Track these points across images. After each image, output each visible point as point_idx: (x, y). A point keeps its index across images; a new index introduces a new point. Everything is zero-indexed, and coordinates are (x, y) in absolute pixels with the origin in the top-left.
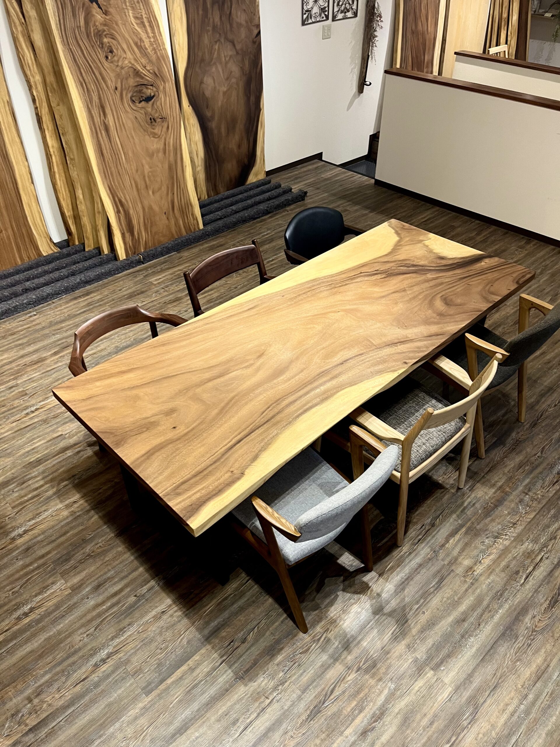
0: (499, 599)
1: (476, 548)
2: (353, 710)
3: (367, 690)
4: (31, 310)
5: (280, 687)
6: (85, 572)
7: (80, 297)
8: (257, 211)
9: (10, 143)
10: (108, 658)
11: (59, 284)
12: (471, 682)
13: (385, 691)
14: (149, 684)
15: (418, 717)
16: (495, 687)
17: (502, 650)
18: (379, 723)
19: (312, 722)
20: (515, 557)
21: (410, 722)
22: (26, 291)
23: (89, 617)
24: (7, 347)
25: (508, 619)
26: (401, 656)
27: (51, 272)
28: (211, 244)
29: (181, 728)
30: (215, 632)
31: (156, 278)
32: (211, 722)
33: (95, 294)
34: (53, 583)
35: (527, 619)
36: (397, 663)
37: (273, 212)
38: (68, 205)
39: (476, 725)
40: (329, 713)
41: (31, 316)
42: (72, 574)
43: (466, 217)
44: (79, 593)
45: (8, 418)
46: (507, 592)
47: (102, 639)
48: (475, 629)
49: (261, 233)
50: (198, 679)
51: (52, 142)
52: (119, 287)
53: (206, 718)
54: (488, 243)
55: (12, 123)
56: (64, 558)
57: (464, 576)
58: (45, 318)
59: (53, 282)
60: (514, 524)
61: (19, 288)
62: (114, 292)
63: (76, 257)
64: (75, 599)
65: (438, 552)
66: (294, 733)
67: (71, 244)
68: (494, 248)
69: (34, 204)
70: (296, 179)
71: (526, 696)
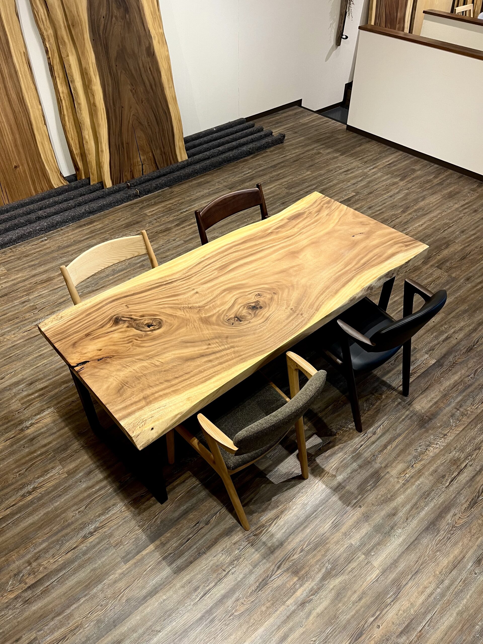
0: (426, 498)
1: (409, 454)
2: (295, 584)
3: (307, 568)
4: (43, 235)
5: (235, 562)
6: (79, 460)
7: (84, 225)
8: (241, 152)
9: (26, 89)
10: (95, 531)
11: (67, 213)
12: (396, 567)
13: (322, 570)
14: (128, 554)
15: (349, 593)
16: (416, 572)
17: (425, 541)
18: (316, 596)
19: (260, 592)
20: (443, 463)
21: (342, 597)
22: (39, 218)
23: (81, 497)
24: (22, 267)
25: (432, 515)
26: (338, 541)
27: (60, 203)
28: (199, 181)
29: (152, 592)
30: (184, 514)
31: (149, 210)
32: (177, 587)
33: (98, 223)
34: (52, 468)
35: (449, 517)
36: (334, 547)
37: (254, 153)
38: (76, 144)
39: (398, 603)
40: (275, 586)
41: (42, 241)
42: (68, 461)
43: (426, 161)
44: (73, 477)
45: (21, 328)
46: (433, 492)
47: (91, 515)
48: (403, 522)
49: (243, 172)
50: (168, 552)
51: (62, 89)
52: (118, 217)
53: (172, 584)
54: (444, 185)
55: (28, 72)
56: (62, 448)
57: (398, 478)
58: (54, 243)
59: (62, 212)
60: (445, 435)
61: (33, 216)
62: (113, 221)
63: (82, 190)
64: (70, 482)
65: (377, 456)
66: (244, 601)
67: (78, 178)
68: (449, 190)
69: (46, 143)
70: (277, 123)
71: (443, 581)
